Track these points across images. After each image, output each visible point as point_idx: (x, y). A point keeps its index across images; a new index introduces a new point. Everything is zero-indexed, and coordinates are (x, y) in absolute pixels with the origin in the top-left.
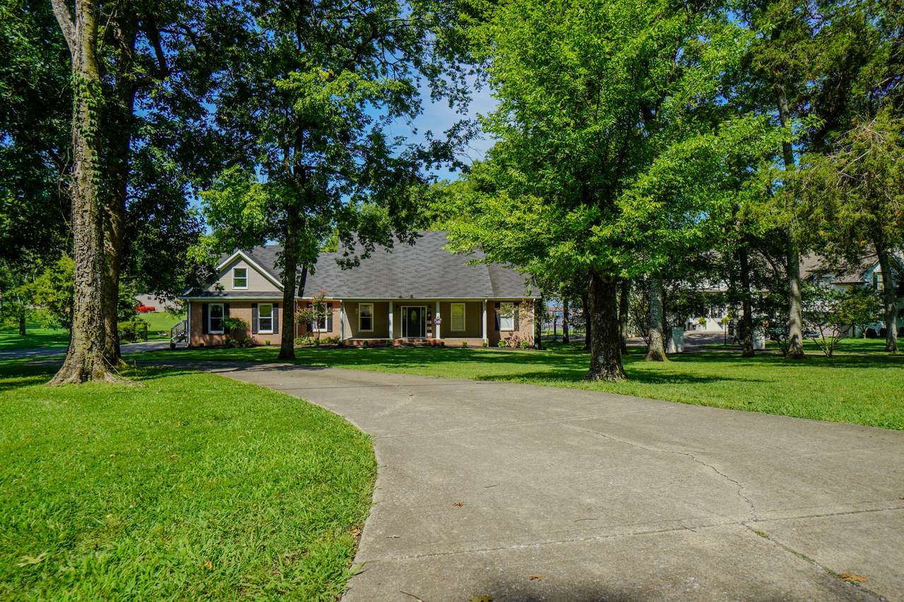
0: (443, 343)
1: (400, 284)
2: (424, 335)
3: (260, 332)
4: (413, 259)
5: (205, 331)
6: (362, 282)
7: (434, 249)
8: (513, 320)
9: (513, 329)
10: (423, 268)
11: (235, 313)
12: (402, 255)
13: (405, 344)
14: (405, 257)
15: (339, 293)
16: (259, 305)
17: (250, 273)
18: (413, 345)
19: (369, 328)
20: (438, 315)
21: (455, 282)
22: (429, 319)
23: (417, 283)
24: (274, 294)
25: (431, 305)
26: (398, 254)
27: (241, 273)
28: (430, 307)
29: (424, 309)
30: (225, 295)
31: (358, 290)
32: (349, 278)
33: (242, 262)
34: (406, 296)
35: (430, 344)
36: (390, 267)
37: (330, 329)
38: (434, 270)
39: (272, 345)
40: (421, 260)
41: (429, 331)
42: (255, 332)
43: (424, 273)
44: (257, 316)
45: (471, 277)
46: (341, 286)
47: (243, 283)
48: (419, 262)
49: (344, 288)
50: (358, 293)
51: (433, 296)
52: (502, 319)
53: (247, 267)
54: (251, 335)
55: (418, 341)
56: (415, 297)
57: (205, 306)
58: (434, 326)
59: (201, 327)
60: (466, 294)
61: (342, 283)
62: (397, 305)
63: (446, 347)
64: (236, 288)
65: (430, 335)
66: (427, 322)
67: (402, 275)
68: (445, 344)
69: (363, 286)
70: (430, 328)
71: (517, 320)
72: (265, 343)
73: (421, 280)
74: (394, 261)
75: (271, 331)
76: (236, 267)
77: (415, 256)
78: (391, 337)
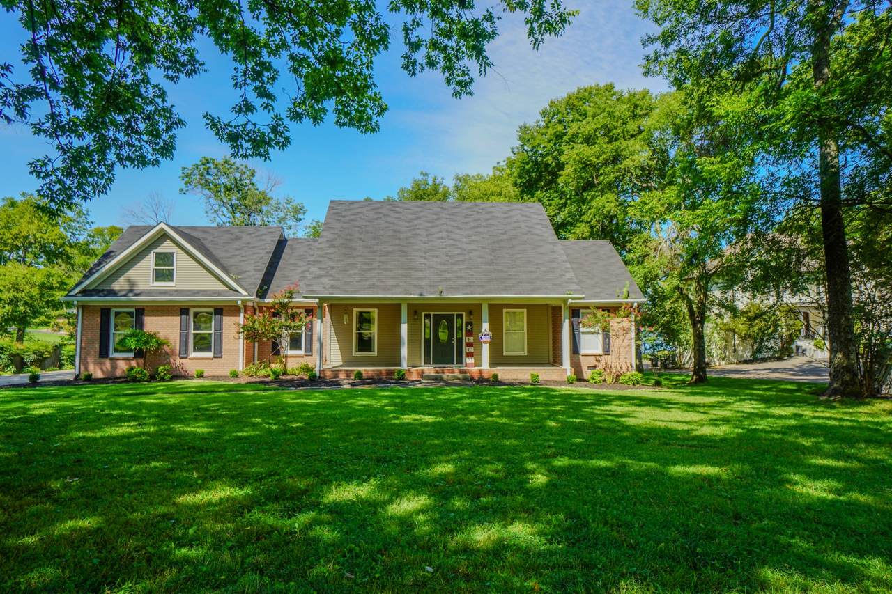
0: (495, 376)
1: (420, 274)
2: (460, 361)
3: (194, 355)
4: (442, 238)
5: (104, 353)
6: (356, 270)
7: (475, 224)
8: (600, 336)
9: (600, 351)
10: (458, 251)
11: (152, 324)
12: (423, 232)
13: (429, 378)
14: (427, 235)
15: (314, 288)
16: (192, 311)
17: (180, 260)
18: (441, 380)
19: (369, 349)
20: (486, 326)
21: (513, 272)
22: (469, 333)
23: (449, 273)
24: (218, 293)
25: (473, 310)
26: (418, 232)
27: (165, 259)
28: (470, 313)
29: (461, 316)
30: (137, 295)
31: (348, 283)
32: (333, 264)
33: (168, 242)
34: (431, 294)
35: (472, 379)
36: (405, 249)
37: (309, 351)
38: (475, 253)
39: (207, 378)
40: (454, 240)
41: (470, 355)
42: (184, 354)
43: (461, 258)
44: (187, 329)
45: (537, 264)
46: (320, 277)
47: (168, 276)
48: (451, 242)
49: (325, 280)
50: (349, 288)
51: (477, 294)
52: (582, 336)
53: (175, 250)
54: (178, 361)
55: (451, 372)
56: (445, 295)
57: (105, 313)
58: (477, 344)
59: (97, 346)
60: (534, 290)
61: (322, 273)
62: (416, 310)
63: (502, 384)
64: (157, 284)
65: (470, 361)
66: (465, 339)
67: (423, 261)
68: (500, 378)
69: (357, 278)
70: (471, 350)
71: (607, 336)
72: (195, 374)
73: (456, 268)
74: (411, 240)
75: (210, 354)
76: (158, 250)
77: (444, 234)
78: (405, 366)
